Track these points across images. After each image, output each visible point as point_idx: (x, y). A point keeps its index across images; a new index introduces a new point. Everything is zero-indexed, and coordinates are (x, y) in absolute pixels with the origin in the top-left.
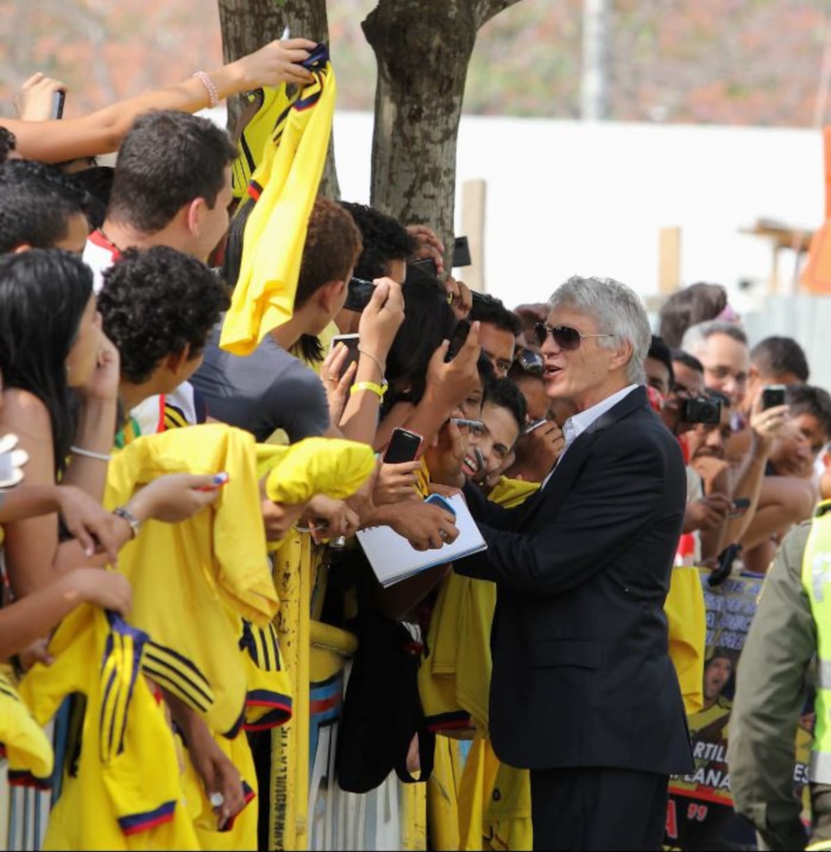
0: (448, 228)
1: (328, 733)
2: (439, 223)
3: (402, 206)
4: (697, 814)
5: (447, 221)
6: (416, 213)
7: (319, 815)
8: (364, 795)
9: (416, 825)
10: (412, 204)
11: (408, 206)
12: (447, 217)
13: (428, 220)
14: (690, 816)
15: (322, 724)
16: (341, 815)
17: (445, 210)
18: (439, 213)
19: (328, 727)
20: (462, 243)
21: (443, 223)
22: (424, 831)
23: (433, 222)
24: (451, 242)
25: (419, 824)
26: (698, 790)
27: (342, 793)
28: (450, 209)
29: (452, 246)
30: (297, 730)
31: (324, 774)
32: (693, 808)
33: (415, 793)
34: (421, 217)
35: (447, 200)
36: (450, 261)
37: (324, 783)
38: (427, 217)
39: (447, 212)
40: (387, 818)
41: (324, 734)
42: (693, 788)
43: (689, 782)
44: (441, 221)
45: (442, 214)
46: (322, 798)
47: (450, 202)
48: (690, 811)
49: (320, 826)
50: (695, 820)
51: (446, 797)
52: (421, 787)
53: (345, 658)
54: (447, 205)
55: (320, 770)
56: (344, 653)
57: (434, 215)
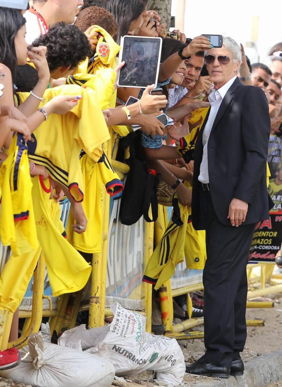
0: (169, 12)
1: (117, 202)
2: (165, 10)
3: (152, 3)
4: (279, 220)
5: (168, 10)
6: (157, 6)
7: (113, 233)
8: (130, 226)
9: (150, 238)
10: (155, 2)
11: (154, 3)
12: (169, 8)
13: (161, 9)
14: (276, 220)
15: (115, 199)
16: (121, 234)
17: (168, 6)
18: (166, 6)
19: (118, 200)
20: (173, 19)
21: (167, 11)
22: (153, 240)
23: (163, 10)
24: (170, 18)
25: (151, 238)
26: (279, 211)
27: (122, 225)
28: (170, 5)
29: (170, 19)
30: (105, 201)
31: (115, 218)
32: (277, 218)
33: (150, 226)
34: (159, 8)
35: (169, 2)
36: (169, 25)
37: (115, 221)
38: (161, 8)
39: (169, 6)
40: (139, 235)
41: (116, 203)
42: (277, 211)
43: (276, 209)
44: (166, 9)
45: (167, 7)
46: (114, 227)
47: (170, 2)
48: (276, 219)
49: (113, 238)
50: (278, 221)
51: (162, 228)
52: (152, 224)
53: (125, 174)
54: (169, 4)
55: (114, 216)
56: (124, 172)
57: (164, 7)
